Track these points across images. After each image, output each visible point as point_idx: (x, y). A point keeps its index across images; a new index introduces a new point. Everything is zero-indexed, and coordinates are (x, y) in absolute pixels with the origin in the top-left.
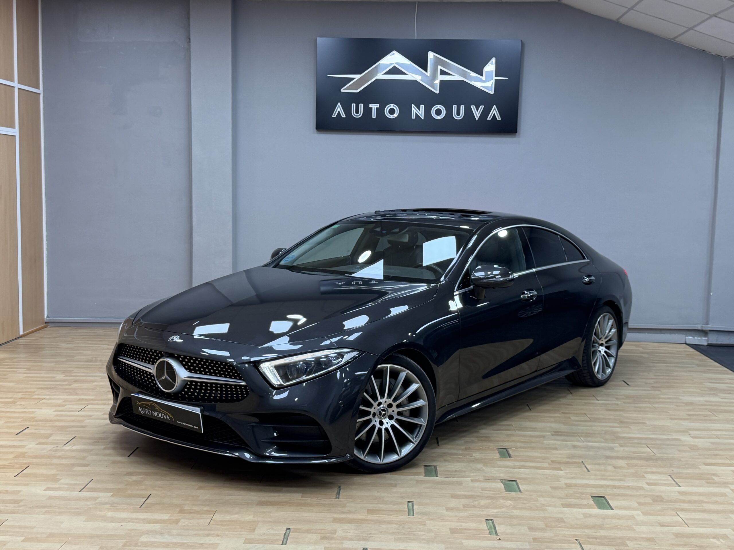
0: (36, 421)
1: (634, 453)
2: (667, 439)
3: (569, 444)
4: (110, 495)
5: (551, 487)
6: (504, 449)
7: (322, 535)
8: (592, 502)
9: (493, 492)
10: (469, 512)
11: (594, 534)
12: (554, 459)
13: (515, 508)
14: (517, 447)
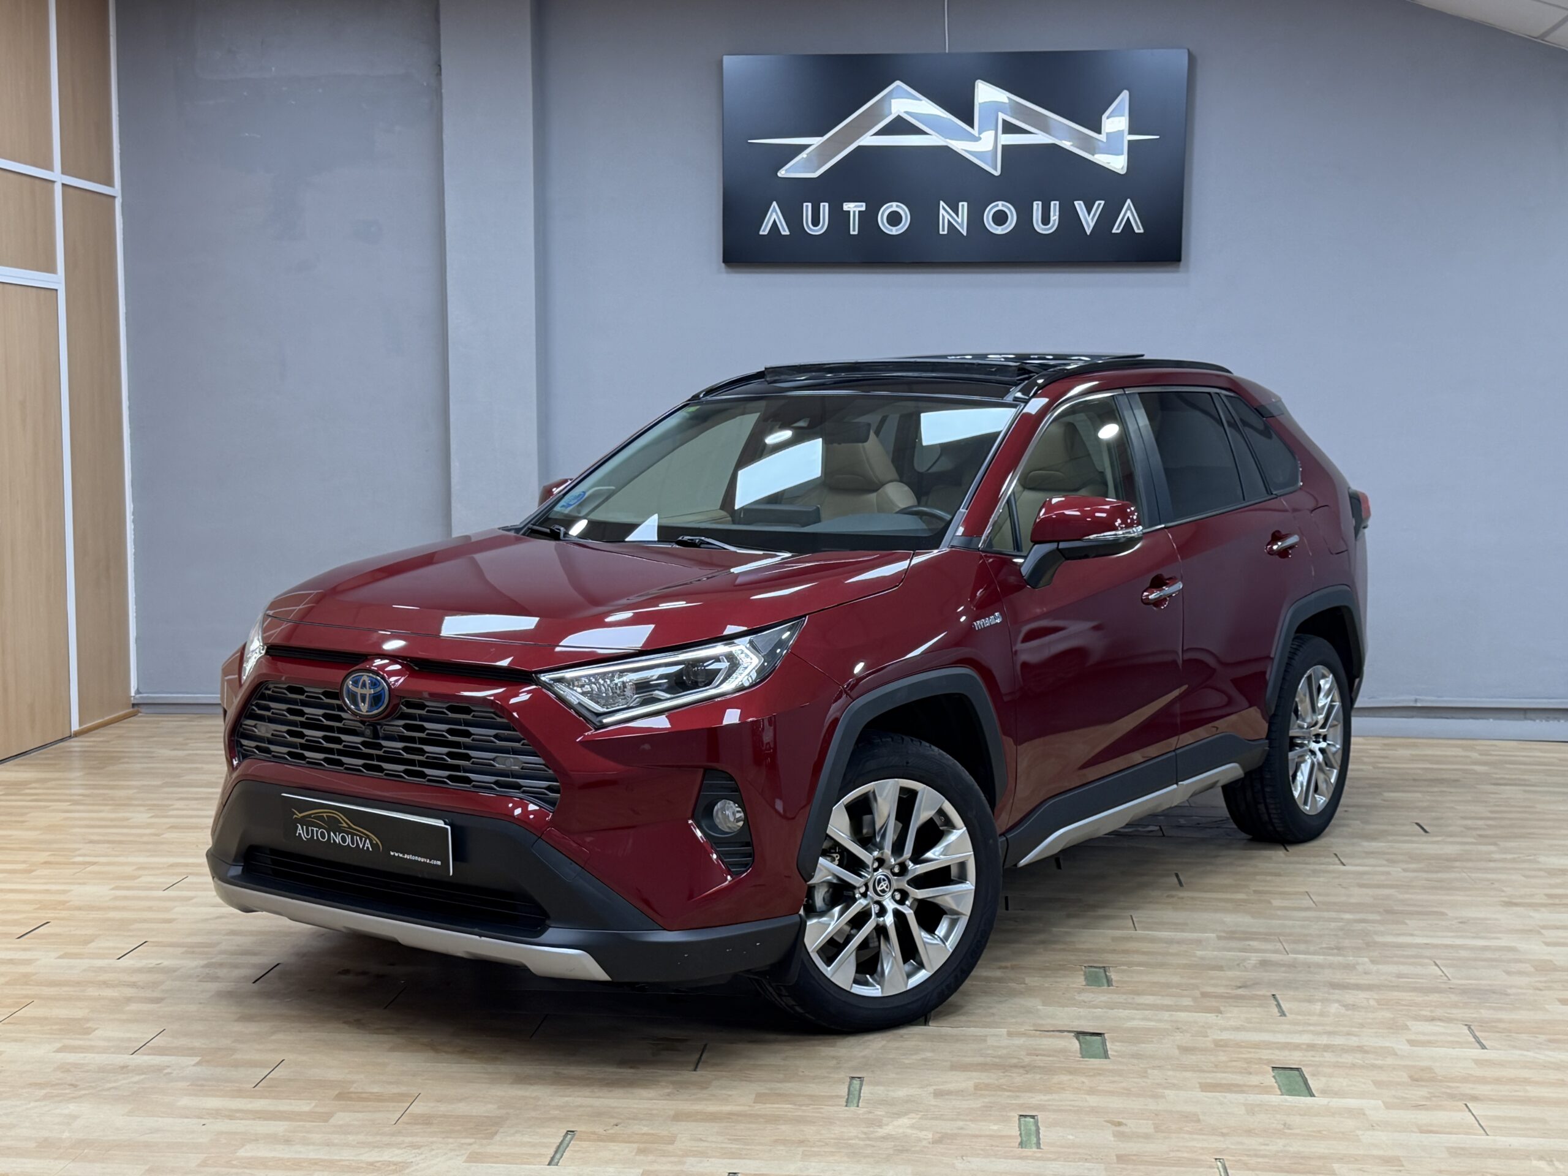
0: (69, 909)
1: (1399, 976)
2: (1485, 948)
3: (1254, 958)
4: (193, 1063)
5: (1179, 1047)
6: (1099, 967)
7: (642, 1146)
8: (1274, 1080)
9: (1051, 1059)
10: (986, 1100)
11: (1263, 1147)
12: (1209, 989)
13: (1092, 1091)
14: (1130, 964)
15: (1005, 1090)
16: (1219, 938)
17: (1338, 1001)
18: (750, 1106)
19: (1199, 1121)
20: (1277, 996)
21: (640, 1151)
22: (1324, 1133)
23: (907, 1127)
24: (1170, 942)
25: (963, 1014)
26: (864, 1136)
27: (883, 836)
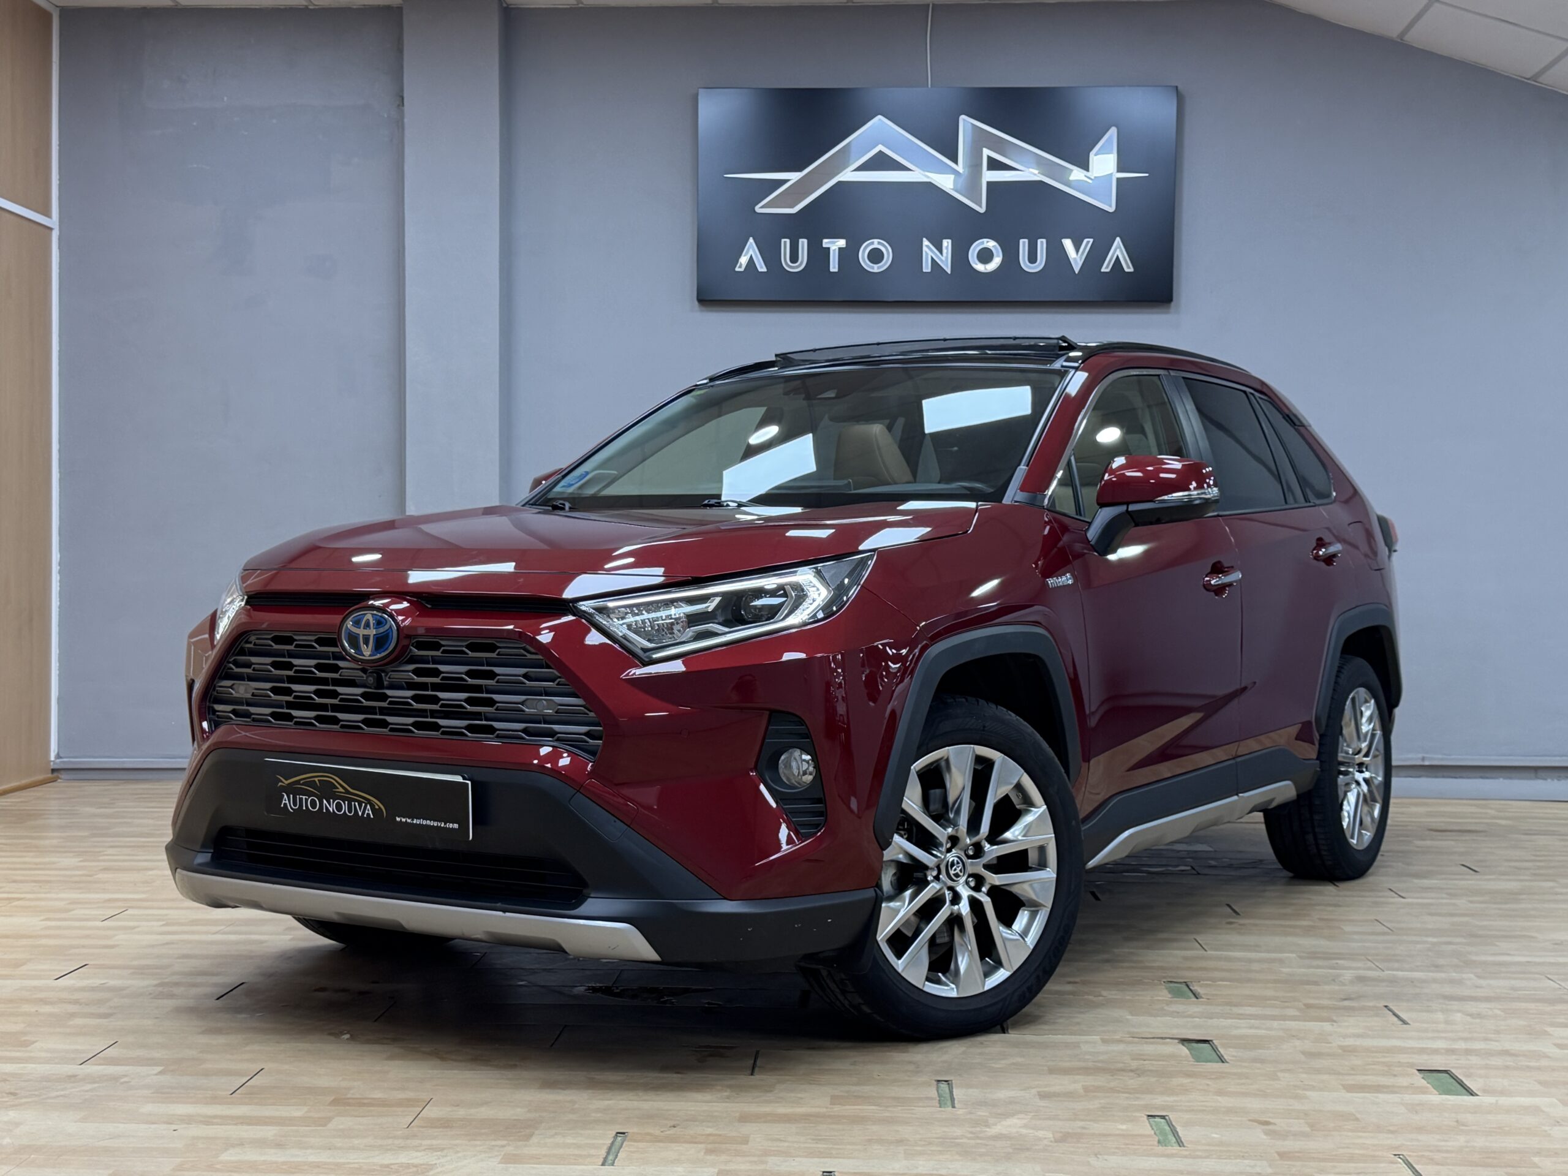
1: (1514, 989)
3: (1348, 975)
4: (155, 1072)
5: (1303, 1053)
6: (1180, 983)
7: (709, 1146)
8: (1423, 1080)
9: (1161, 1063)
10: (1102, 1101)
11: (1443, 1143)
12: (1312, 1001)
13: (1220, 1093)
14: (1214, 980)
15: (1119, 1092)
16: (1301, 957)
17: (1459, 1011)
18: (827, 1108)
19: (1357, 1119)
20: (1391, 1007)
21: (709, 1152)
22: (1507, 1129)
23: (1020, 1127)
24: (1250, 961)
25: (1045, 1023)
26: (971, 1135)
27: (958, 812)
